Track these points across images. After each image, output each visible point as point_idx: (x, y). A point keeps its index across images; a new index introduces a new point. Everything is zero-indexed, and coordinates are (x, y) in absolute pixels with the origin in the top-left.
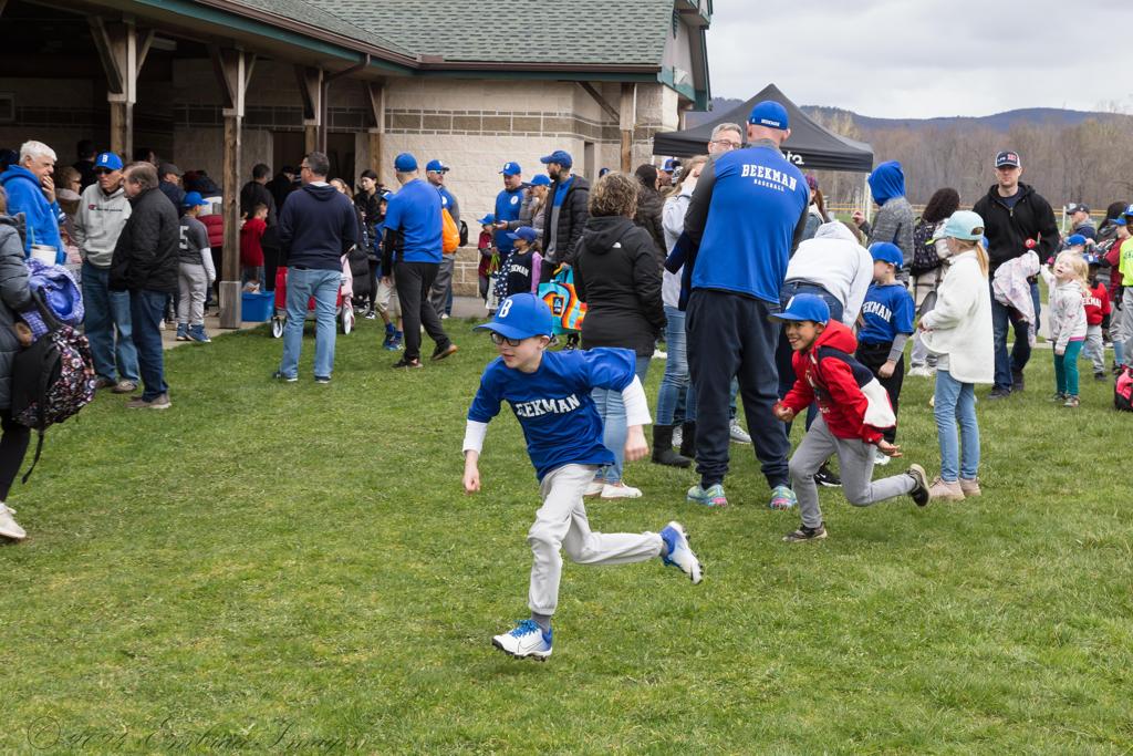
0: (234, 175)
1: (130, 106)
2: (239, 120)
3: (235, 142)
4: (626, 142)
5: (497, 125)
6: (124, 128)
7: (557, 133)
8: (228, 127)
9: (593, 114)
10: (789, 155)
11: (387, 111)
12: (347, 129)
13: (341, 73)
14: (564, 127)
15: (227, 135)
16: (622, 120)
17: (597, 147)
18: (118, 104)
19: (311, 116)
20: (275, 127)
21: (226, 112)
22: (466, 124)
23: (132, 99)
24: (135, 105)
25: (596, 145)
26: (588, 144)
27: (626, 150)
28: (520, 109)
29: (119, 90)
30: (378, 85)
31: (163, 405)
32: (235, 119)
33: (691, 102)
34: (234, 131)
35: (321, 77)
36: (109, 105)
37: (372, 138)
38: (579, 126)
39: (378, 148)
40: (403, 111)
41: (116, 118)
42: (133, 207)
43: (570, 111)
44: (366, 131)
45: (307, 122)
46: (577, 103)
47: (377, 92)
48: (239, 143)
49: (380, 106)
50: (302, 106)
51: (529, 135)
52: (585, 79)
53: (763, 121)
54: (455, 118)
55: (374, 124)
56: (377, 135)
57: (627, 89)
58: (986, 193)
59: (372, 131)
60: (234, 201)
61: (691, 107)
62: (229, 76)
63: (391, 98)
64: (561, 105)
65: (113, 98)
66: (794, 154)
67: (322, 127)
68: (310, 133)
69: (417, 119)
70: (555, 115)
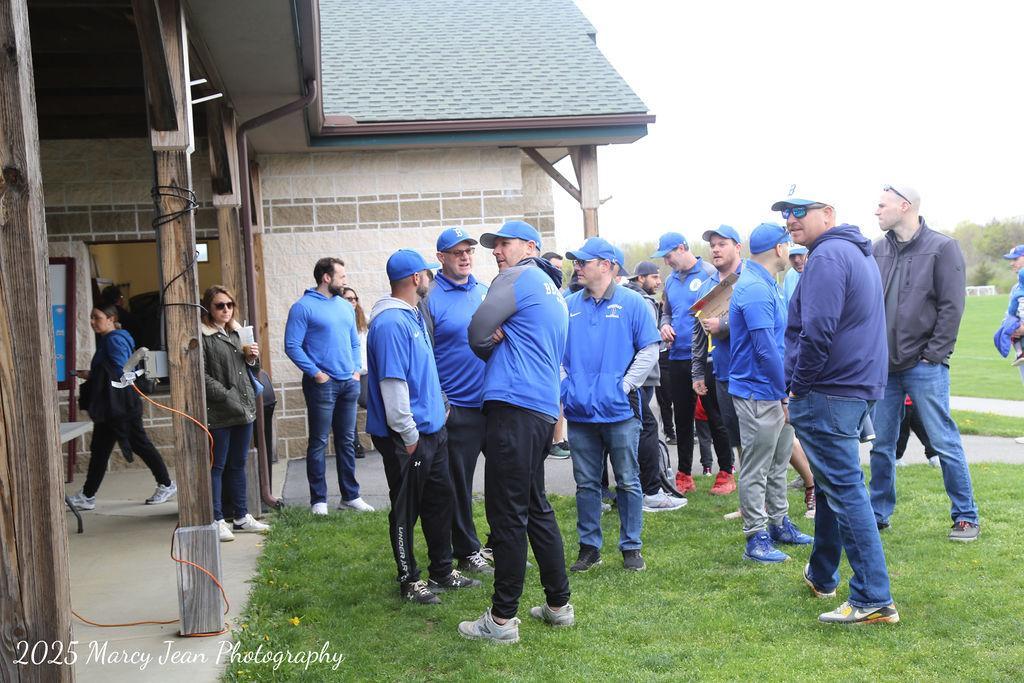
4: (592, 224)
5: (421, 211)
11: (265, 202)
30: (254, 165)
39: (261, 255)
40: (286, 201)
43: (519, 187)
47: (255, 175)
54: (361, 206)
55: (253, 222)
56: (257, 236)
57: (587, 154)
63: (268, 184)
64: (506, 180)
69: (308, 210)
70: (500, 193)
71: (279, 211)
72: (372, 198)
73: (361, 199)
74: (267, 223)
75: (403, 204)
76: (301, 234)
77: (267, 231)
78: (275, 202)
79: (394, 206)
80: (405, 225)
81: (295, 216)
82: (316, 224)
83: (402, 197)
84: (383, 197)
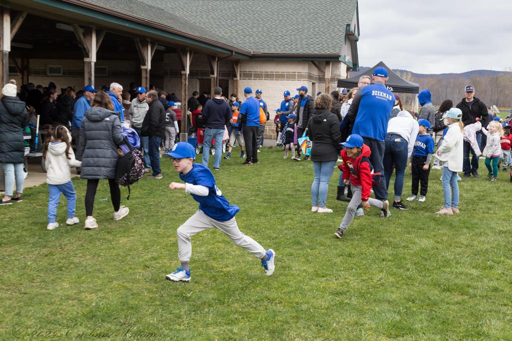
0: (185, 95)
1: (148, 70)
2: (187, 75)
3: (186, 83)
4: (327, 83)
5: (280, 76)
6: (146, 78)
7: (302, 80)
8: (183, 77)
9: (315, 72)
10: (388, 88)
11: (240, 71)
12: (226, 78)
13: (225, 58)
14: (304, 77)
15: (183, 81)
16: (326, 75)
17: (317, 85)
18: (144, 69)
19: (213, 73)
20: (200, 77)
21: (183, 72)
22: (269, 76)
23: (149, 67)
24: (150, 70)
25: (316, 84)
26: (313, 84)
27: (327, 86)
28: (288, 71)
29: (145, 65)
30: (237, 62)
31: (160, 177)
32: (186, 75)
33: (351, 68)
34: (185, 79)
35: (217, 59)
36: (141, 70)
37: (235, 81)
38: (310, 77)
39: (237, 86)
40: (246, 72)
41: (144, 75)
42: (149, 106)
43: (307, 71)
44: (233, 79)
45: (212, 76)
46: (309, 68)
47: (237, 65)
48: (187, 83)
49: (238, 71)
50: (210, 70)
51: (292, 80)
52: (312, 60)
53: (378, 75)
54: (265, 74)
55: (236, 76)
56: (237, 80)
57: (328, 63)
58: (461, 101)
59: (235, 79)
60: (185, 104)
61: (351, 70)
62: (184, 59)
63: (242, 67)
64: (303, 69)
65: (143, 67)
66: (389, 87)
67: (217, 77)
68: (212, 79)
69: (251, 75)
70: (301, 73)
71: (244, 74)
72: (268, 72)
73: (265, 72)
74: (240, 77)
75: (276, 74)
76: (249, 81)
77: (240, 79)
78: (243, 72)
79: (273, 74)
80: (276, 80)
81: (248, 76)
82: (253, 78)
83: (276, 72)
84: (271, 72)
